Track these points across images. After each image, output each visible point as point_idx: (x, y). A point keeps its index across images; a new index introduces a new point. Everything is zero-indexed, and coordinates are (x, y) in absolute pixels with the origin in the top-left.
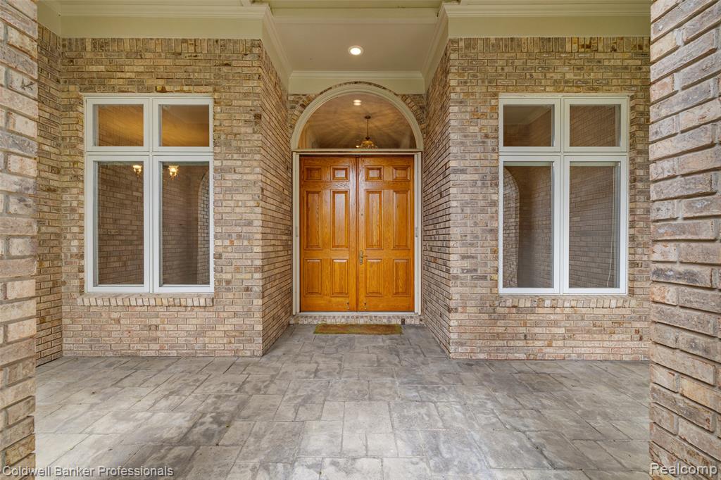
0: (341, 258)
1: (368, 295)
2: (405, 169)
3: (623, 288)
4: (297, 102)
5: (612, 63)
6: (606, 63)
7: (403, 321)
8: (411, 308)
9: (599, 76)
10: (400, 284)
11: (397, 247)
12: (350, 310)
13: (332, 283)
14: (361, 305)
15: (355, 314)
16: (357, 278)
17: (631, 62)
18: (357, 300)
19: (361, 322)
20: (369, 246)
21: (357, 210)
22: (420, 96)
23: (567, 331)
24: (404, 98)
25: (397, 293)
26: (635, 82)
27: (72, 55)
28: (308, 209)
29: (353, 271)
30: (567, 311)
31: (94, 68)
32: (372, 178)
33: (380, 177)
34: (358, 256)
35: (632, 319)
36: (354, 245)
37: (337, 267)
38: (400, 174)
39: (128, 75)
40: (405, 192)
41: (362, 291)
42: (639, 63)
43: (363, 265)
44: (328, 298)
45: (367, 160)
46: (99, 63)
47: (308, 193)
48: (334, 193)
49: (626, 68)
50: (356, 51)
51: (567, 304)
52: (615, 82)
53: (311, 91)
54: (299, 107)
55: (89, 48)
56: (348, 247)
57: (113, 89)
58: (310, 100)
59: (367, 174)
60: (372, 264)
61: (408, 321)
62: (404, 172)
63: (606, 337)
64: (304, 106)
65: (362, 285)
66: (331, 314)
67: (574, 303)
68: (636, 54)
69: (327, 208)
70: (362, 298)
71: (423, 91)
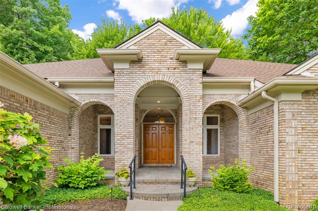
0: (154, 150)
1: (162, 159)
2: (172, 127)
3: (219, 155)
4: (143, 111)
5: (215, 108)
6: (214, 108)
7: (171, 165)
8: (173, 163)
9: (212, 111)
10: (171, 156)
11: (170, 147)
12: (157, 163)
13: (152, 156)
14: (160, 162)
15: (158, 164)
16: (159, 155)
17: (219, 108)
18: (159, 161)
19: (160, 166)
20: (162, 147)
21: (159, 138)
22: (176, 110)
23: (206, 163)
24: (172, 110)
25: (170, 159)
26: (220, 112)
27: (96, 107)
28: (145, 138)
29: (158, 154)
30: (206, 159)
31: (101, 110)
32: (163, 130)
33: (165, 130)
34: (159, 150)
35: (220, 161)
36: (158, 147)
37: (153, 153)
38: (171, 129)
39: (109, 111)
40: (172, 133)
41: (160, 158)
42: (221, 108)
43: (161, 152)
44: (151, 160)
45: (161, 125)
46: (102, 108)
47: (145, 134)
48: (153, 134)
49: (218, 109)
50: (159, 102)
51: (205, 158)
52: (216, 112)
53: (146, 109)
54: (143, 112)
55: (100, 106)
56: (156, 147)
57: (105, 114)
58: (146, 110)
59: (162, 129)
60: (163, 152)
61: (172, 166)
62: (172, 128)
63: (214, 164)
64: (144, 112)
65: (160, 157)
66: (152, 164)
67: (207, 157)
68: (220, 107)
69: (150, 138)
70: (160, 160)
71: (176, 109)
